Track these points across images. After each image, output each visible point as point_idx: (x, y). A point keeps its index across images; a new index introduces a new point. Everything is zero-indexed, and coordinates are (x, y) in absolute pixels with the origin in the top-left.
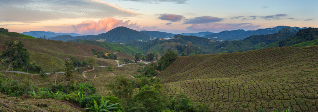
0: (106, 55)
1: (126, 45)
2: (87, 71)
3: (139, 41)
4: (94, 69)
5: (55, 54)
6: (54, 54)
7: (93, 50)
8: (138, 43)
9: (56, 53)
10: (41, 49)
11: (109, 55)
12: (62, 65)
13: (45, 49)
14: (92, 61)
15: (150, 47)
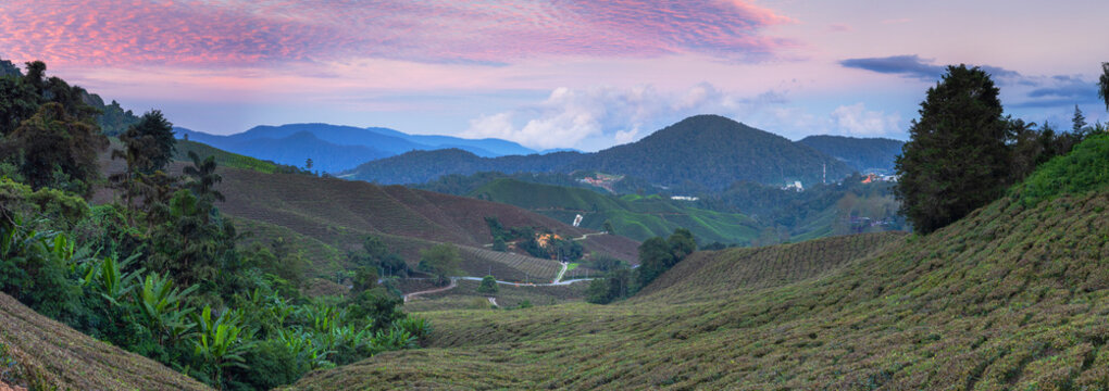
0: (542, 241)
1: (698, 203)
2: (423, 292)
3: (779, 189)
4: (453, 285)
5: (329, 229)
6: (325, 230)
7: (493, 223)
8: (764, 193)
9: (334, 228)
10: (278, 210)
11: (551, 241)
12: (331, 265)
13: (296, 212)
14: (443, 258)
15: (803, 216)
